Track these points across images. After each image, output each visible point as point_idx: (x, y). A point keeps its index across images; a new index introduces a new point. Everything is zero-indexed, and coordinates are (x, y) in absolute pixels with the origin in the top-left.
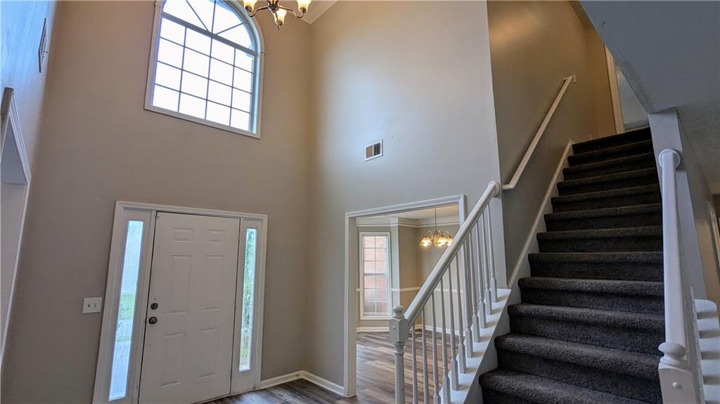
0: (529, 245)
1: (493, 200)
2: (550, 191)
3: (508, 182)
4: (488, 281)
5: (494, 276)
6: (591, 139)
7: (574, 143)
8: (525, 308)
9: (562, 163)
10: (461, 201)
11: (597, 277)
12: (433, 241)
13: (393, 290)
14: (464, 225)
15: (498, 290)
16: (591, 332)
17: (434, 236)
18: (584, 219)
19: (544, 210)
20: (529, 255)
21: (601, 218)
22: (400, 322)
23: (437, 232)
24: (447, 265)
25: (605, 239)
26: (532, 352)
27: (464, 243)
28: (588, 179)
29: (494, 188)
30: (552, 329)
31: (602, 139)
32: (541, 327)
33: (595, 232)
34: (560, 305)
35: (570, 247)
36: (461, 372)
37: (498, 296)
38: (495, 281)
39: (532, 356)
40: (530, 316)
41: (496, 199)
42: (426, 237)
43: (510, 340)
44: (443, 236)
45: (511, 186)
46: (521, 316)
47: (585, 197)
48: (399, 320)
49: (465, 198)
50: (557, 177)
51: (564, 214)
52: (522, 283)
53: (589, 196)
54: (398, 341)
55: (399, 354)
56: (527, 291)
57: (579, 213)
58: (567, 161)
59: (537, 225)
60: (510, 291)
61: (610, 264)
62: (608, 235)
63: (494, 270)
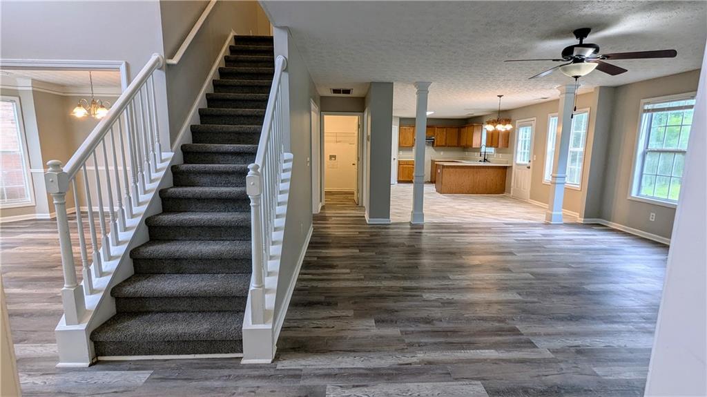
0: (192, 117)
1: (156, 72)
2: (212, 73)
3: (171, 57)
4: (153, 145)
5: (159, 141)
6: (251, 35)
7: (236, 34)
8: (185, 167)
9: (224, 51)
10: (123, 68)
11: (239, 142)
12: (89, 111)
13: (32, 170)
14: (126, 91)
15: (163, 153)
16: (231, 178)
17: (91, 106)
18: (235, 100)
19: (205, 90)
20: (191, 126)
21: (247, 101)
22: (58, 175)
23: (93, 102)
24: (100, 137)
25: (248, 116)
26: (189, 196)
27: (126, 108)
28: (242, 69)
29: (158, 60)
30: (206, 179)
31: (260, 37)
32: (197, 179)
33: (240, 111)
34: (213, 163)
35: (224, 121)
36: (128, 218)
37: (163, 158)
38: (160, 146)
39: (189, 199)
40: (189, 172)
41: (159, 71)
42: (79, 106)
43: (173, 190)
44: (102, 107)
45: (175, 61)
46: (183, 172)
47: (239, 83)
48: (56, 173)
49: (127, 65)
50: (219, 62)
51: (222, 95)
52: (184, 149)
53: (241, 82)
54: (58, 192)
55: (61, 204)
56: (188, 153)
57: (232, 95)
58: (228, 49)
59: (200, 102)
60: (173, 153)
61: (248, 134)
62: (249, 114)
63: (158, 136)
